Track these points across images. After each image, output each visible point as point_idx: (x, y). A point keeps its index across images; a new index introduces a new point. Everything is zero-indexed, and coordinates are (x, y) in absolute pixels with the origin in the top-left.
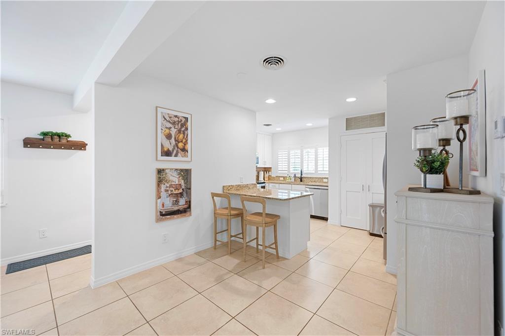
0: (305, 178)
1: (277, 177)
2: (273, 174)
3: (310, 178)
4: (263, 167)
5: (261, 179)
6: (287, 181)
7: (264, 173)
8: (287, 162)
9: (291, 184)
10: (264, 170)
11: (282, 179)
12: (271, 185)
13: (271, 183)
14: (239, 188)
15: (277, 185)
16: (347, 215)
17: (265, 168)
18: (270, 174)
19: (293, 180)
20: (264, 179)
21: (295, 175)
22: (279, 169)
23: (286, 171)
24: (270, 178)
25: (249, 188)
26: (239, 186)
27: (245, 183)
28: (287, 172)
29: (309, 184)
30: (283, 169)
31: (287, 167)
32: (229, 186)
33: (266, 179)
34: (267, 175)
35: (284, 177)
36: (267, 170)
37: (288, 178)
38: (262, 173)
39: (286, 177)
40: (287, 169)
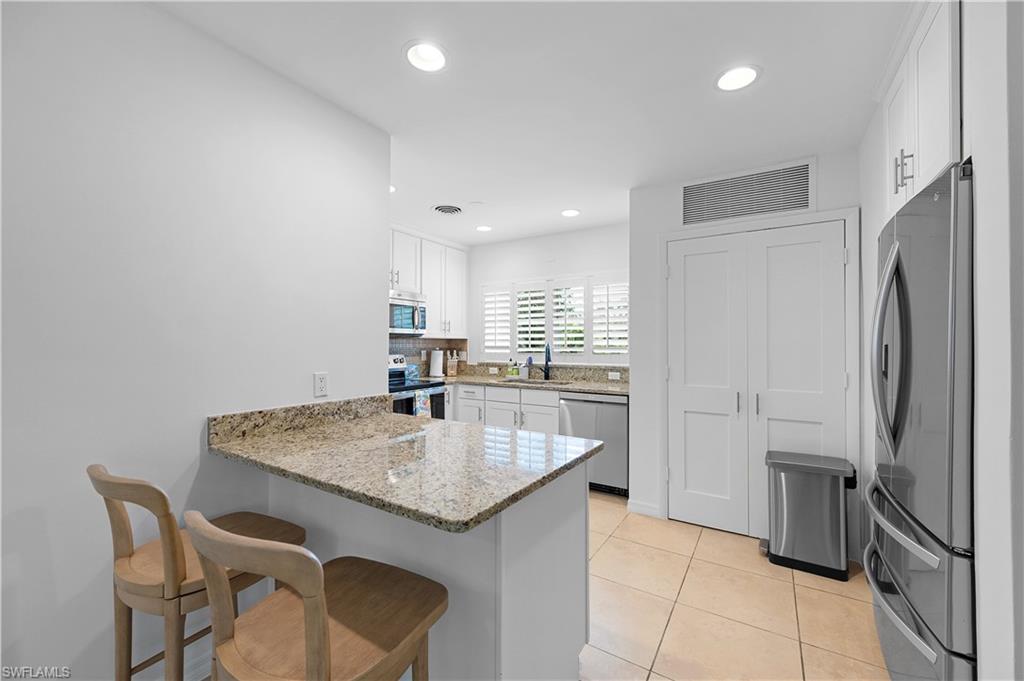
0: (558, 368)
1: (480, 365)
2: (471, 357)
3: (572, 368)
4: (442, 336)
5: (437, 371)
6: (509, 377)
7: (445, 354)
8: (508, 324)
9: (520, 388)
10: (446, 346)
11: (495, 370)
12: (462, 389)
13: (463, 383)
14: (301, 420)
15: (479, 390)
16: (686, 487)
17: (449, 341)
18: (463, 358)
19: (524, 374)
20: (445, 372)
21: (530, 359)
22: (487, 344)
23: (507, 347)
24: (461, 368)
25: (356, 416)
26: (302, 411)
27: (336, 396)
28: (508, 351)
29: (569, 387)
30: (499, 344)
31: (508, 337)
32: (246, 417)
33: (450, 372)
34: (453, 361)
35: (500, 367)
36: (453, 346)
37: (510, 370)
38: (438, 357)
39: (507, 365)
40: (508, 344)
